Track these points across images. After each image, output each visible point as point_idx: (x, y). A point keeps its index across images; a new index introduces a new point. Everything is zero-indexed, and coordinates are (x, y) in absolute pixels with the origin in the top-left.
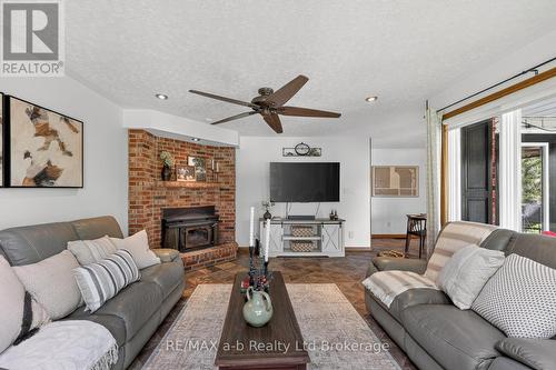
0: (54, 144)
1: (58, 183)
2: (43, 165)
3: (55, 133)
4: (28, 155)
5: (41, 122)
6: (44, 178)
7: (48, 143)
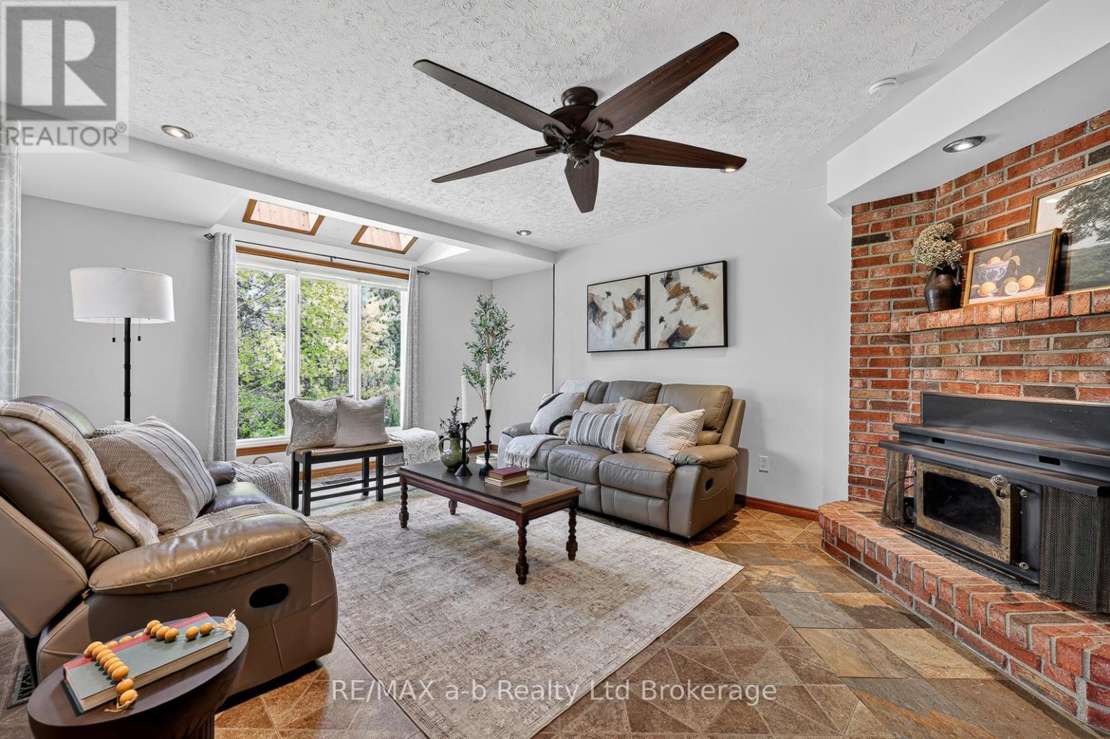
0: (687, 301)
1: (690, 343)
2: (674, 326)
3: (687, 290)
4: (662, 320)
5: (673, 284)
6: (677, 340)
7: (680, 303)
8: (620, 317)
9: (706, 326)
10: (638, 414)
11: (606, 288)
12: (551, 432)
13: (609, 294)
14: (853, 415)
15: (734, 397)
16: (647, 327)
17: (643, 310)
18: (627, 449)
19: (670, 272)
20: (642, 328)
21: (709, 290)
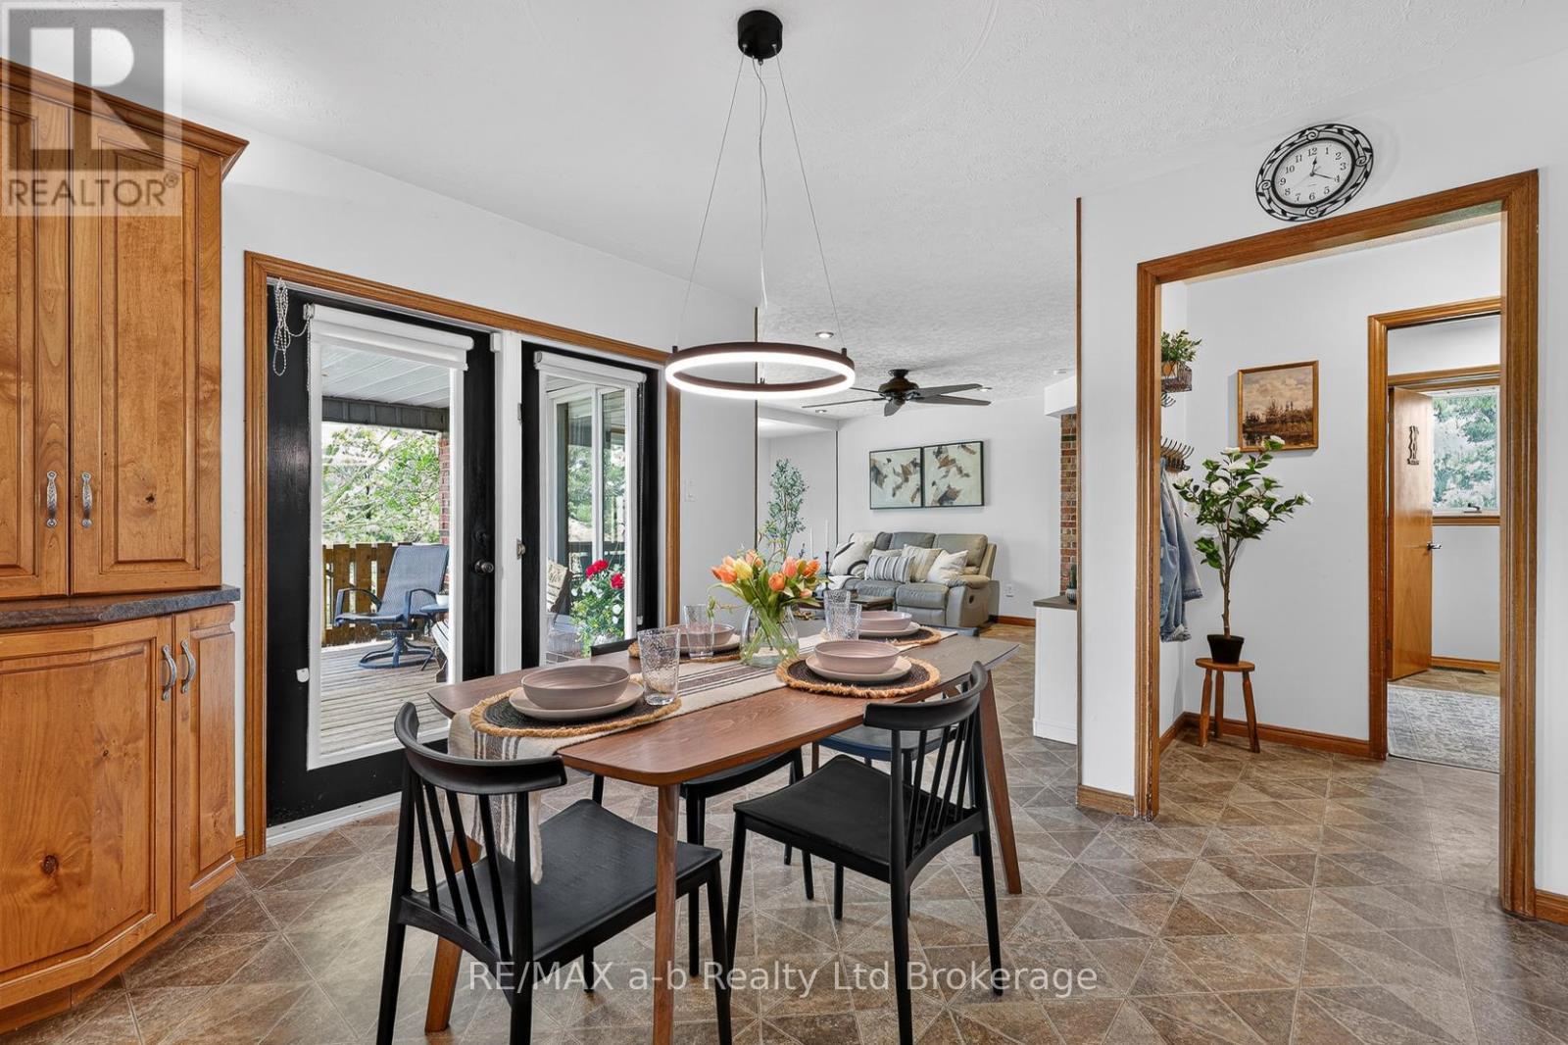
2: (944, 489)
3: (953, 461)
4: (934, 484)
5: (943, 456)
6: (946, 499)
7: (948, 472)
8: (899, 480)
9: (968, 489)
10: (920, 556)
11: (888, 455)
12: (849, 574)
13: (889, 460)
14: (1063, 552)
15: (989, 542)
16: (921, 489)
17: (918, 475)
18: (913, 580)
19: (940, 446)
20: (918, 489)
21: (970, 462)
